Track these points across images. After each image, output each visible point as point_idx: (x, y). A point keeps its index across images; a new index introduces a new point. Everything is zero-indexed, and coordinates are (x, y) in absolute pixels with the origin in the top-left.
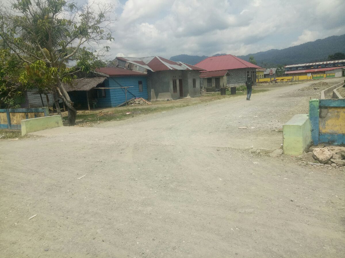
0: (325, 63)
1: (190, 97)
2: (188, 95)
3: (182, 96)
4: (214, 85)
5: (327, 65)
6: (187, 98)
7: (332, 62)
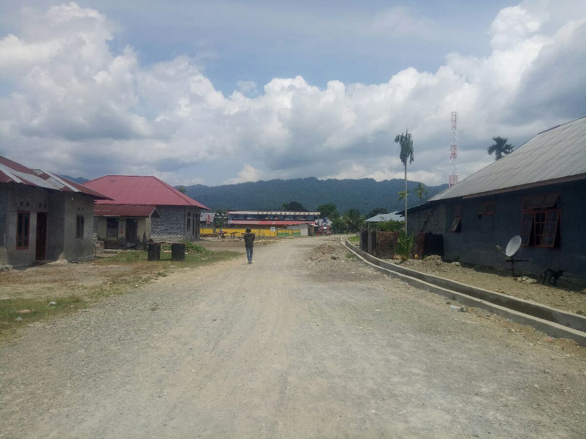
0: (283, 213)
1: (66, 261)
2: (62, 255)
3: (44, 258)
4: (122, 234)
5: (285, 216)
6: (58, 265)
7: (292, 213)
